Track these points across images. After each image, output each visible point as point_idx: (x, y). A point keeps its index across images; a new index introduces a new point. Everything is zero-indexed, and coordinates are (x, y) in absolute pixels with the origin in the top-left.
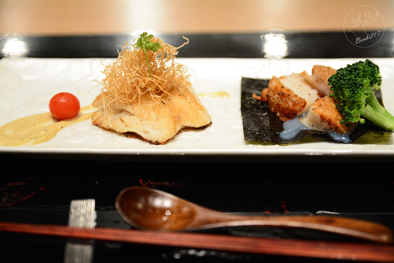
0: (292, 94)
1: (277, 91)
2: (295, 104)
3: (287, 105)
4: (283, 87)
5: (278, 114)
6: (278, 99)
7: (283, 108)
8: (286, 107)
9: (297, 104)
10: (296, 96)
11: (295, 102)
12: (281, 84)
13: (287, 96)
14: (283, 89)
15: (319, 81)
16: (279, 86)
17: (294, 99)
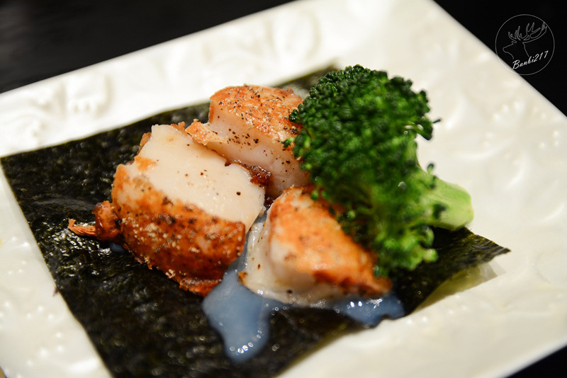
0: (202, 218)
1: (151, 214)
2: (216, 244)
3: (194, 250)
4: (166, 201)
5: (171, 273)
6: (160, 235)
7: (181, 257)
8: (191, 252)
9: (223, 243)
10: (215, 221)
11: (217, 239)
12: (157, 194)
13: (186, 224)
14: (169, 207)
15: (243, 140)
16: (152, 201)
17: (213, 230)
